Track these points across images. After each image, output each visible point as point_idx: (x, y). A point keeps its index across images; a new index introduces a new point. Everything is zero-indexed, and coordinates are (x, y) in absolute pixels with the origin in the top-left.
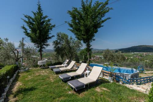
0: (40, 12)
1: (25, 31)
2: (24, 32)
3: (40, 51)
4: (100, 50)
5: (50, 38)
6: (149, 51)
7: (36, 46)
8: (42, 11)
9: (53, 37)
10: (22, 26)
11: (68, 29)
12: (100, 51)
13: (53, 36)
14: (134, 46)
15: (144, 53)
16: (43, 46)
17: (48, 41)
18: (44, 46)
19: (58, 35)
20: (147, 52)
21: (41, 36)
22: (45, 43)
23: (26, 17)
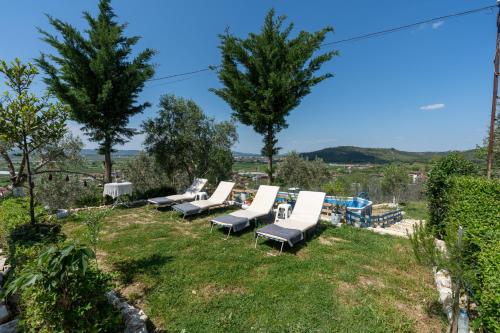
0: (107, 19)
1: (49, 76)
2: (47, 81)
3: (106, 150)
4: (246, 155)
5: (138, 110)
6: (359, 162)
7: (91, 135)
8: (113, 15)
9: (147, 108)
10: (39, 57)
11: (212, 90)
12: (246, 158)
13: (147, 105)
14: (330, 149)
15: (350, 166)
16: (114, 133)
17: (130, 118)
18: (118, 134)
19: (165, 104)
20: (355, 162)
21: (116, 100)
22: (120, 127)
23: (59, 28)
